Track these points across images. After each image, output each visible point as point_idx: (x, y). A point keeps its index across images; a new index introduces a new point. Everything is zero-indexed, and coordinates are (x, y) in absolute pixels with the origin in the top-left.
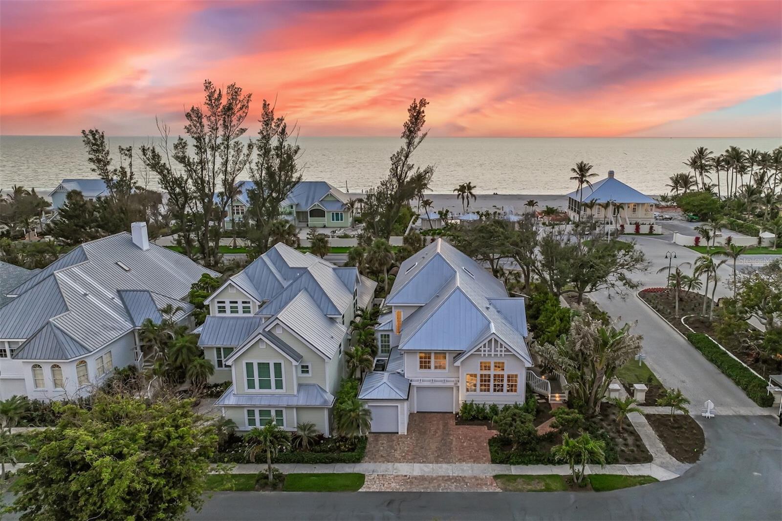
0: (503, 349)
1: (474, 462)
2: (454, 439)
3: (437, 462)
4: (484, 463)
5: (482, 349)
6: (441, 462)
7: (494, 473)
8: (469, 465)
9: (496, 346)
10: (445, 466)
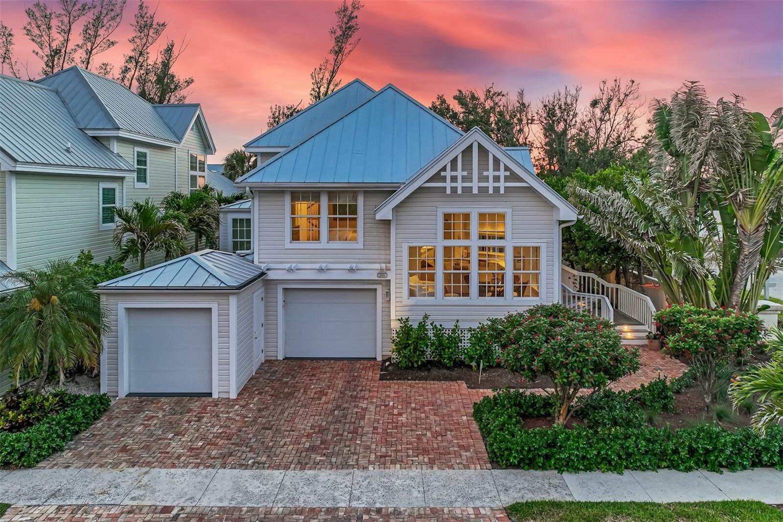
0: (502, 173)
1: (431, 463)
2: (372, 408)
3: (302, 466)
4: (467, 467)
5: (448, 174)
6: (316, 465)
7: (507, 500)
8: (414, 472)
9: (483, 165)
10: (325, 475)
